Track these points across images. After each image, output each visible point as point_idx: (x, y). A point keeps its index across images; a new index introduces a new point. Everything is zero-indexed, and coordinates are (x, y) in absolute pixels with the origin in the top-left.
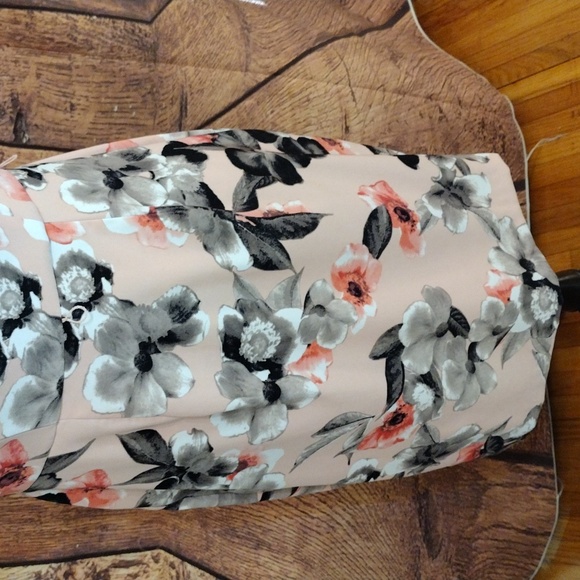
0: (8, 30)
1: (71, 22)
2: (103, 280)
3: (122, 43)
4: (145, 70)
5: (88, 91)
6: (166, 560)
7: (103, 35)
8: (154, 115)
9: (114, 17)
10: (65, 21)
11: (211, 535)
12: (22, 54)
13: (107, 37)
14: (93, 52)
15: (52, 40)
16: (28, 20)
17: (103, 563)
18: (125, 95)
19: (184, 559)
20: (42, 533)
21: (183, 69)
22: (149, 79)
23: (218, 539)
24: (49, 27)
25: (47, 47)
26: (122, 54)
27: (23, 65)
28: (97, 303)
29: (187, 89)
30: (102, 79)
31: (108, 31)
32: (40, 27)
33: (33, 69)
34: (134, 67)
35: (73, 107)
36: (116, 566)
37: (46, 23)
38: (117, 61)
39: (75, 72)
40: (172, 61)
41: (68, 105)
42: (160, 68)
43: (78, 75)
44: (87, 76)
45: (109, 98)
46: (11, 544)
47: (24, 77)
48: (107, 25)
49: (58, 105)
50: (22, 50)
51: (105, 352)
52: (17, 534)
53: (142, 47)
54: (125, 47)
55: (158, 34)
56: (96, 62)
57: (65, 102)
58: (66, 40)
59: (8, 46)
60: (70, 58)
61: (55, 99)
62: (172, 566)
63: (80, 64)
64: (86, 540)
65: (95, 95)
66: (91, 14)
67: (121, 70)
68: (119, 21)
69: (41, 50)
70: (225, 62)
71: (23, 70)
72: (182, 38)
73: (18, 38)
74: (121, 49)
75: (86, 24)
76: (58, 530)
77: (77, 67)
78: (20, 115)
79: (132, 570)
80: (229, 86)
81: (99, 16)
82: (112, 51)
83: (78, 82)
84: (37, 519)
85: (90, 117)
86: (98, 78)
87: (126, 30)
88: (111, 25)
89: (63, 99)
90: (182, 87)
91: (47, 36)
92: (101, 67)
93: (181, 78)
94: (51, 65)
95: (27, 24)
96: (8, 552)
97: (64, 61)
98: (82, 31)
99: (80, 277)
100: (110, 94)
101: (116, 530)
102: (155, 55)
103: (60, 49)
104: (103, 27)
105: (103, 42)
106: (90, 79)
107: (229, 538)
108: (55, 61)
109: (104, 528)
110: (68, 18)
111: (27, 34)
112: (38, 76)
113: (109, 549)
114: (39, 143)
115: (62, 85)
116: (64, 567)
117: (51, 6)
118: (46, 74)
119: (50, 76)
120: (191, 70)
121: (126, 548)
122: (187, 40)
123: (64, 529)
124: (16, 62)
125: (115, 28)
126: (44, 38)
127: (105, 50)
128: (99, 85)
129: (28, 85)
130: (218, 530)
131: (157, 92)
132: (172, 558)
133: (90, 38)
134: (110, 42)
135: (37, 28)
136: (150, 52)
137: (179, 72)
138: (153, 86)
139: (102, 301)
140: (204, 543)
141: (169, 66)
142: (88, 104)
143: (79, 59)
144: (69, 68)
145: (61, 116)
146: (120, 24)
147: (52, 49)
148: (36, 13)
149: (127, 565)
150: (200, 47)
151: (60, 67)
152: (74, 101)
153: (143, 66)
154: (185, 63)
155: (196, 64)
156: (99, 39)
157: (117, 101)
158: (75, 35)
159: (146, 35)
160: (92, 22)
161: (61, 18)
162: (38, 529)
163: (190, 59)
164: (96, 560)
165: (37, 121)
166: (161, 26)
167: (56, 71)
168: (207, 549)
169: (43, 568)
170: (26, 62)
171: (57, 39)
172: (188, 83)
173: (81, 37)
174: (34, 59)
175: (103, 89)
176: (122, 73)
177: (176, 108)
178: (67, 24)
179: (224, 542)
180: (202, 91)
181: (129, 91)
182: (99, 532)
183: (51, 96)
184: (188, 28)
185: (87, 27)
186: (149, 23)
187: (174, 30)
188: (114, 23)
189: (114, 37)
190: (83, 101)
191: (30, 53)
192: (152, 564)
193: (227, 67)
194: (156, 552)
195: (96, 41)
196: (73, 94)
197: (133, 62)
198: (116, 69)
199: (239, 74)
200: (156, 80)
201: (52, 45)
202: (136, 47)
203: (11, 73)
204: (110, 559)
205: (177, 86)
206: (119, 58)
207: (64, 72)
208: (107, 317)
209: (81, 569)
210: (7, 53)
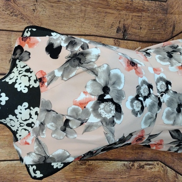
0: (125, 6)
1: (143, 3)
2: (169, 85)
3: (157, 8)
4: (164, 17)
5: (146, 23)
6: (161, 165)
7: (152, 6)
8: (165, 30)
10: (141, 2)
11: (174, 159)
12: (128, 12)
13: (153, 7)
14: (149, 11)
15: (137, 8)
16: (131, 3)
17: (143, 163)
18: (157, 24)
19: (166, 165)
21: (175, 16)
22: (164, 19)
23: (176, 160)
24: (137, 4)
25: (135, 10)
26: (157, 12)
27: (128, 16)
28: (167, 92)
29: (175, 22)
30: (151, 20)
31: (154, 5)
33: (131, 17)
34: (160, 16)
35: (141, 28)
36: (146, 165)
37: (136, 3)
38: (155, 14)
39: (143, 18)
40: (172, 14)
41: (140, 28)
42: (168, 16)
43: (144, 19)
44: (146, 19)
45: (152, 25)
46: (117, 155)
47: (128, 20)
48: (153, 3)
49: (137, 27)
50: (128, 11)
51: (168, 106)
52: (119, 152)
53: (163, 10)
54: (158, 10)
55: (168, 5)
56: (149, 15)
57: (139, 27)
58: (141, 8)
59: (124, 10)
60: (142, 14)
61: (136, 26)
62: (162, 167)
63: (145, 15)
64: (138, 156)
65: (148, 24)
67: (156, 17)
68: (157, 2)
69: (134, 12)
71: (127, 17)
72: (175, 6)
73: (127, 8)
74: (157, 10)
75: (148, 3)
76: (130, 152)
77: (144, 16)
78: (125, 31)
79: (151, 166)
82: (154, 11)
83: (143, 21)
84: (124, 148)
85: (146, 31)
86: (149, 19)
87: (159, 5)
88: (155, 3)
89: (138, 26)
90: (174, 21)
91: (136, 7)
92: (151, 16)
93: (174, 18)
94: (136, 16)
95: (131, 4)
96: (116, 157)
97: (140, 14)
98: (146, 5)
99: (162, 84)
100: (152, 24)
101: (146, 154)
102: (167, 12)
103: (139, 11)
104: (152, 4)
105: (152, 8)
106: (147, 20)
107: (180, 160)
108: (137, 15)
109: (143, 153)
110: (142, 2)
111: (130, 6)
112: (132, 19)
113: (144, 159)
114: (130, 39)
115: (138, 22)
116: (132, 163)
118: (134, 19)
119: (135, 19)
120: (177, 16)
121: (149, 160)
122: (176, 7)
123: (132, 152)
124: (126, 15)
125: (156, 4)
126: (135, 8)
127: (152, 11)
128: (149, 21)
129: (129, 22)
130: (176, 158)
131: (167, 23)
132: (162, 164)
133: (148, 8)
134: (154, 8)
135: (133, 5)
136: (165, 11)
137: (173, 17)
138: (166, 21)
139: (168, 91)
140: (172, 161)
141: (171, 15)
142: (145, 27)
143: (144, 14)
144: (141, 16)
145: (137, 31)
147: (137, 11)
149: (149, 165)
150: (180, 9)
151: (138, 16)
152: (141, 26)
153: (163, 15)
154: (175, 14)
155: (179, 14)
156: (151, 8)
157: (154, 26)
158: (144, 7)
159: (164, 6)
160: (149, 2)
162: (125, 151)
163: (177, 13)
164: (141, 162)
165: (130, 32)
166: (169, 3)
167: (137, 17)
168: (173, 163)
169: (126, 163)
170: (129, 15)
171: (139, 8)
172: (176, 20)
173: (146, 7)
174: (131, 14)
175: (151, 23)
176: (157, 18)
177: (172, 28)
178: (142, 3)
179: (178, 162)
180: (180, 23)
181: (158, 23)
182: (142, 154)
183: (135, 25)
184: (177, 3)
185: (148, 4)
186: (165, 2)
187: (173, 4)
188: (155, 2)
189: (155, 7)
191: (130, 13)
192: (157, 165)
194: (158, 162)
195: (150, 8)
196: (141, 24)
197: (160, 14)
198: (155, 17)
200: (166, 19)
201: (137, 10)
202: (161, 10)
203: (124, 18)
204: (144, 162)
205: (173, 21)
206: (156, 13)
207: (140, 18)
208: (170, 96)
209: (136, 164)
210: (124, 12)
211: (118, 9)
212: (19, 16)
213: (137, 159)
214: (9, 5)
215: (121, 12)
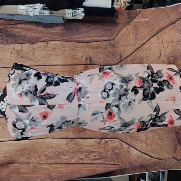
0: (86, 46)
1: (97, 44)
4: (112, 50)
5: (102, 55)
6: (118, 141)
8: (115, 58)
9: (106, 41)
11: (127, 137)
12: (89, 49)
14: (102, 48)
17: (107, 140)
19: (122, 141)
20: (96, 134)
21: (120, 48)
22: (113, 52)
23: (129, 138)
27: (90, 51)
29: (121, 52)
32: (92, 45)
33: (92, 52)
34: (110, 50)
35: (99, 58)
36: (109, 141)
39: (99, 52)
42: (115, 49)
44: (101, 52)
48: (104, 43)
53: (112, 46)
54: (108, 46)
55: (115, 42)
56: (102, 50)
61: (96, 57)
62: (120, 142)
63: (100, 50)
64: (104, 136)
66: (101, 41)
70: (130, 45)
73: (88, 47)
78: (90, 59)
79: (112, 142)
80: (131, 50)
81: (103, 41)
82: (105, 48)
85: (103, 59)
86: (103, 53)
89: (98, 56)
93: (120, 50)
94: (95, 51)
95: (89, 45)
96: (91, 136)
102: (114, 46)
103: (96, 48)
105: (103, 46)
107: (131, 138)
108: (95, 50)
112: (93, 53)
113: (108, 138)
114: (95, 64)
115: (97, 54)
116: (100, 140)
117: (93, 41)
118: (94, 53)
120: (122, 48)
122: (121, 42)
126: (93, 47)
128: (104, 54)
129: (91, 54)
130: (129, 136)
131: (115, 54)
132: (120, 141)
133: (101, 46)
134: (105, 46)
136: (113, 46)
141: (117, 48)
144: (98, 51)
145: (97, 59)
146: (107, 42)
148: (91, 43)
149: (111, 141)
150: (124, 43)
151: (96, 51)
153: (112, 49)
157: (107, 56)
159: (112, 43)
161: (95, 43)
163: (122, 46)
164: (106, 139)
165: (94, 60)
166: (116, 40)
168: (127, 140)
169: (97, 140)
171: (95, 47)
173: (99, 46)
176: (108, 51)
177: (119, 56)
180: (125, 52)
181: (109, 54)
184: (122, 39)
185: (100, 44)
186: (113, 40)
187: (119, 40)
190: (101, 57)
191: (91, 49)
192: (116, 141)
193: (131, 46)
194: (117, 139)
198: (106, 51)
199: (133, 47)
200: (115, 51)
202: (110, 46)
203: (88, 53)
204: (108, 140)
205: (119, 52)
206: (107, 49)
209: (103, 141)
210: (87, 49)
211: (83, 48)
212: (26, 58)
213: (104, 138)
214: (19, 53)
215: (86, 49)
